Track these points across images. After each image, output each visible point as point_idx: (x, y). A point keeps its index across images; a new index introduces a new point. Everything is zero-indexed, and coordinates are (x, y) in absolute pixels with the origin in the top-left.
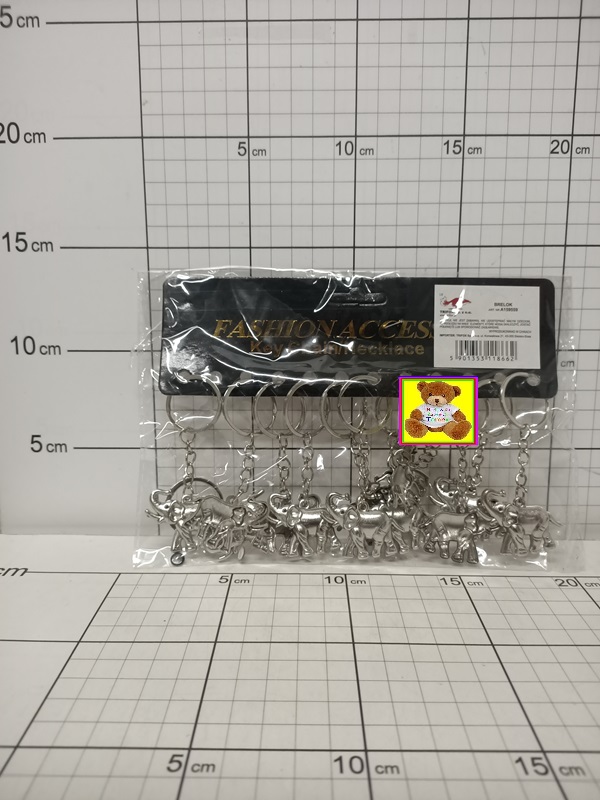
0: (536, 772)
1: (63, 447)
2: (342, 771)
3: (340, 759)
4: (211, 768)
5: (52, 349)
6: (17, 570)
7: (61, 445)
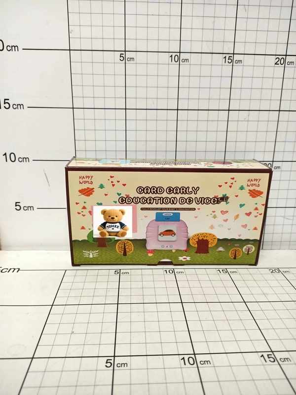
0: (270, 361)
1: (32, 208)
2: (185, 364)
3: (183, 358)
4: (126, 365)
5: (24, 159)
6: (15, 269)
7: (30, 207)
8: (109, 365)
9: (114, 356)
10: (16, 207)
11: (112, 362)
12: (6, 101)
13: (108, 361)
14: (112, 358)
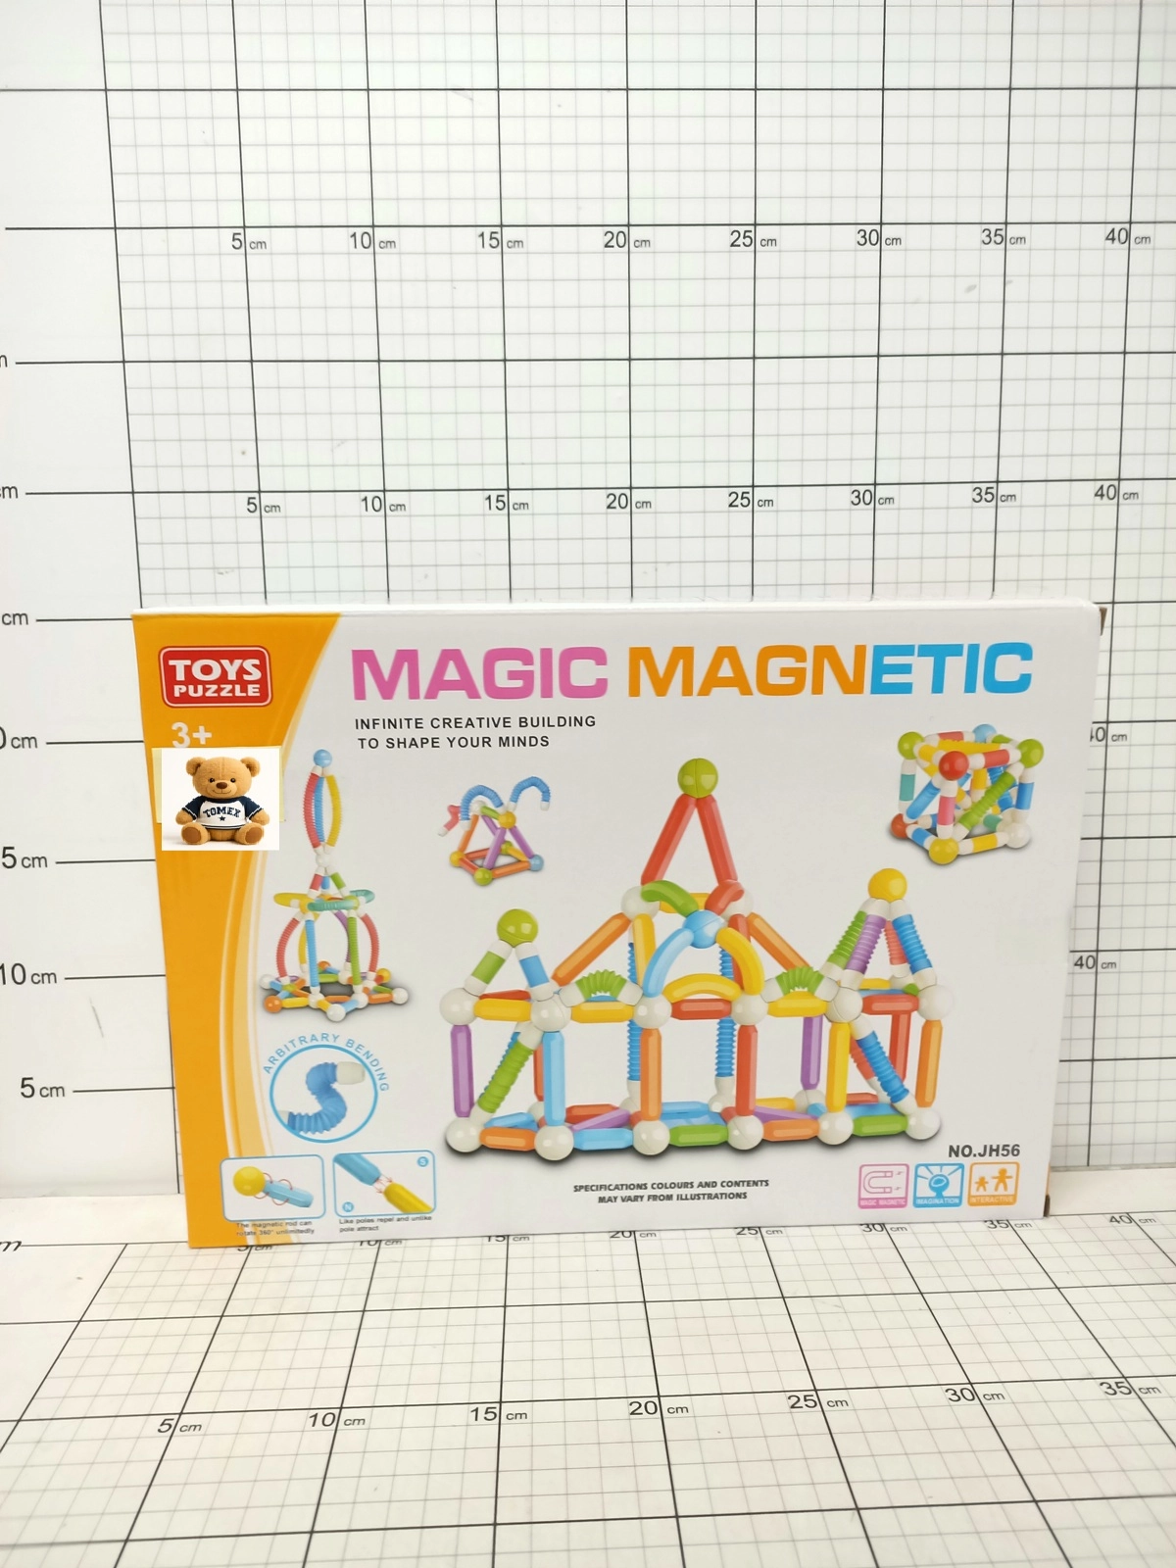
0: (485, 1418)
1: (60, 1090)
2: (314, 1425)
3: (316, 1416)
4: (198, 1428)
5: (46, 977)
6: (9, 1243)
7: (57, 1089)
8: (166, 1427)
9: (181, 1414)
10: (23, 1090)
11: (173, 1423)
12: (8, 852)
13: (167, 1422)
14: (177, 1416)
